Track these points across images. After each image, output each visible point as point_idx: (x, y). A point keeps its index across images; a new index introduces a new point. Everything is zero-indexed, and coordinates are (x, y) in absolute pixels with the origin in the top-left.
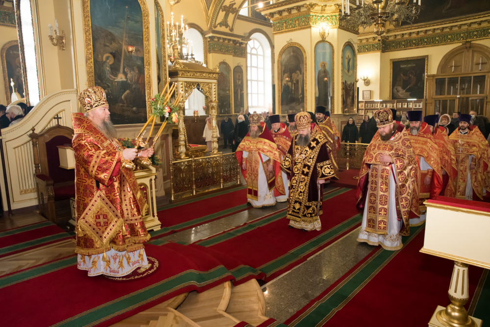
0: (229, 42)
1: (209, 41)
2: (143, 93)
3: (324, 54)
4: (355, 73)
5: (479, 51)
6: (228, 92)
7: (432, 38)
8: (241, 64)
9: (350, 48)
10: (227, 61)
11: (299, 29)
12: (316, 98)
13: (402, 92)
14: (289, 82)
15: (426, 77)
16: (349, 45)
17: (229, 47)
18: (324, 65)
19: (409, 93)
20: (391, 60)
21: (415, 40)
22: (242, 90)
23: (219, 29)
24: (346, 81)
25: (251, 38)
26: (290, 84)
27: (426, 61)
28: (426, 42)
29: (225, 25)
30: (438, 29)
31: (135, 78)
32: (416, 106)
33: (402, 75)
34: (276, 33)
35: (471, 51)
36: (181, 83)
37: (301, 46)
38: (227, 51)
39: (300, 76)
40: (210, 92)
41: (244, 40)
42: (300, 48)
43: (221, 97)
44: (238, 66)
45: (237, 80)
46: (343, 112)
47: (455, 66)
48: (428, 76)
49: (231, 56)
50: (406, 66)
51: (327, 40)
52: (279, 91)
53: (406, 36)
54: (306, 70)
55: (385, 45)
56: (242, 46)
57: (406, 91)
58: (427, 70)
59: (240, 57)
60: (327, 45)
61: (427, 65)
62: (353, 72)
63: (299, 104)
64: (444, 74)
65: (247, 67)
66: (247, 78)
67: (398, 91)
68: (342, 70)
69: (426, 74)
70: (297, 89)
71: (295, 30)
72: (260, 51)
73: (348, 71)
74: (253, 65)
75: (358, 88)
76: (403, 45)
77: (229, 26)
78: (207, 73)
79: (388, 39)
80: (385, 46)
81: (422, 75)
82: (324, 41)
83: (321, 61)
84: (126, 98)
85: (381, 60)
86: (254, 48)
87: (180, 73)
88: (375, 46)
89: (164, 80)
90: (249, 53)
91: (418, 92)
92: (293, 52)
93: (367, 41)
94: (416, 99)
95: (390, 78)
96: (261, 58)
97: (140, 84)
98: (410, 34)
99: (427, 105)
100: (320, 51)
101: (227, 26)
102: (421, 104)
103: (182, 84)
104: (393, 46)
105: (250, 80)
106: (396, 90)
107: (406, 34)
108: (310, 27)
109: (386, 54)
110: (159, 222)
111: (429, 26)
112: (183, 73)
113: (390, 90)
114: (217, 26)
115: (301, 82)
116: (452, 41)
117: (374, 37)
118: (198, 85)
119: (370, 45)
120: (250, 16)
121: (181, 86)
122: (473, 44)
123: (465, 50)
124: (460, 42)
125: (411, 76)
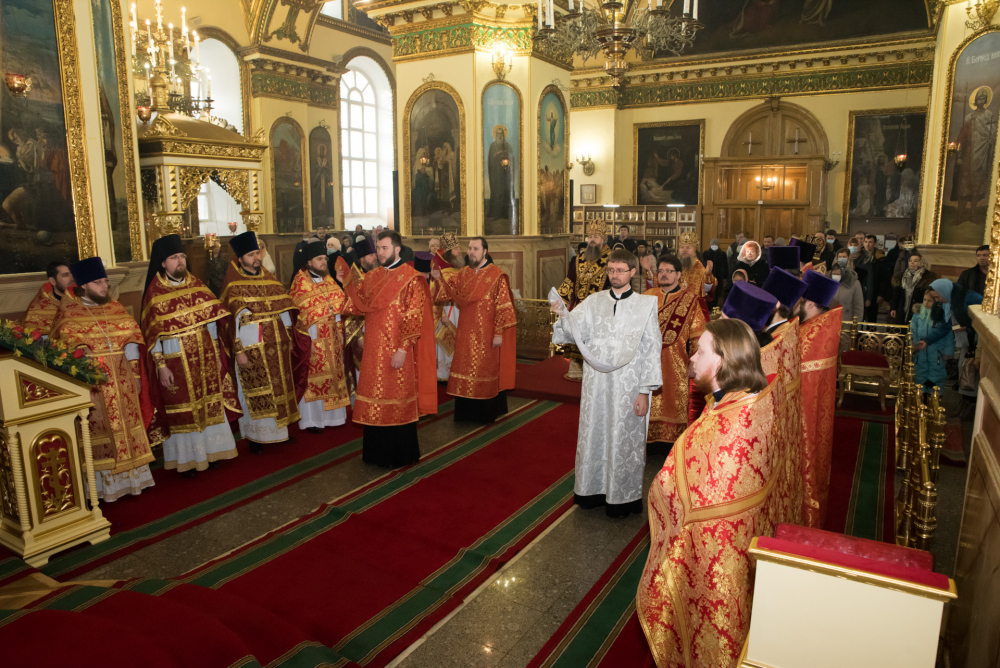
0: (298, 74)
1: (253, 70)
2: (64, 193)
3: (502, 109)
4: (565, 152)
5: (794, 118)
6: (297, 184)
7: (712, 87)
8: (327, 123)
9: (556, 99)
10: (294, 116)
11: (449, 54)
12: (485, 202)
13: (656, 190)
14: (429, 166)
15: (701, 162)
16: (552, 92)
17: (299, 85)
18: (501, 133)
19: (669, 193)
20: (635, 124)
21: (680, 88)
22: (329, 179)
23: (274, 43)
24: (546, 168)
25: (347, 66)
26: (429, 170)
27: (701, 131)
28: (700, 93)
29: (290, 37)
30: (722, 69)
31: (39, 158)
32: (683, 219)
33: (656, 156)
34: (399, 60)
35: (779, 116)
36: (171, 169)
37: (452, 89)
38: (295, 93)
39: (452, 154)
40: (243, 191)
41: (333, 71)
42: (451, 94)
43: (282, 194)
44: (320, 127)
45: (319, 159)
46: (542, 233)
47: (753, 144)
48: (707, 161)
49: (305, 106)
50: (664, 138)
51: (507, 79)
52: (406, 185)
53: (664, 79)
54: (464, 143)
55: (624, 94)
56: (329, 83)
57: (664, 189)
58: (703, 148)
59: (324, 107)
60: (508, 90)
61: (704, 138)
62: (562, 148)
63: (450, 215)
64: (735, 158)
65: (339, 129)
66: (340, 154)
67: (649, 188)
68: (538, 144)
69: (701, 156)
70: (444, 181)
71: (440, 55)
72: (369, 97)
73: (552, 146)
74: (353, 126)
75: (572, 182)
76: (659, 96)
77: (299, 39)
78: (235, 145)
79: (629, 83)
80: (625, 96)
81: (694, 158)
82: (502, 81)
83: (496, 123)
84: (14, 206)
85: (615, 124)
86: (355, 89)
87: (168, 146)
88: (604, 95)
89: (126, 161)
90: (345, 100)
91: (687, 192)
92: (437, 102)
93: (589, 85)
94: (683, 205)
95: (634, 161)
96: (370, 111)
97: (54, 172)
98: (671, 75)
99: (705, 217)
100: (492, 102)
101: (294, 38)
102: (693, 215)
103: (173, 172)
104: (639, 98)
105: (346, 158)
106: (645, 186)
107: (663, 74)
108: (472, 50)
109: (627, 112)
110: (105, 522)
111: (706, 63)
112: (175, 147)
113: (634, 185)
114: (271, 37)
115: (454, 166)
116: (746, 94)
117: (602, 78)
118: (215, 173)
119: (594, 93)
120: (346, 19)
121: (171, 176)
122: (784, 102)
123: (771, 112)
124: (761, 98)
125: (673, 158)
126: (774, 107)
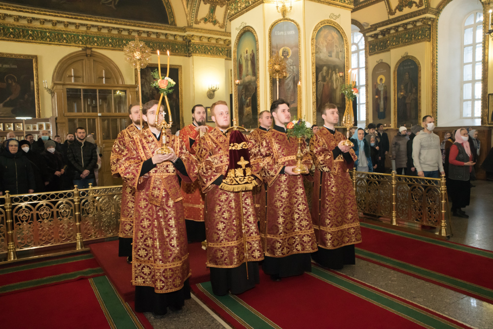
7: (41, 33)
21: (12, 28)
27: (35, 64)
28: (31, 35)
30: (48, 21)
32: (29, 129)
35: (92, 60)
47: (75, 77)
50: (0, 66)
58: (37, 76)
61: (37, 70)
81: (30, 84)
102: (38, 126)
116: (68, 42)
122: (95, 52)
123: (86, 58)
124: (79, 47)
125: (10, 82)
126: (88, 54)
